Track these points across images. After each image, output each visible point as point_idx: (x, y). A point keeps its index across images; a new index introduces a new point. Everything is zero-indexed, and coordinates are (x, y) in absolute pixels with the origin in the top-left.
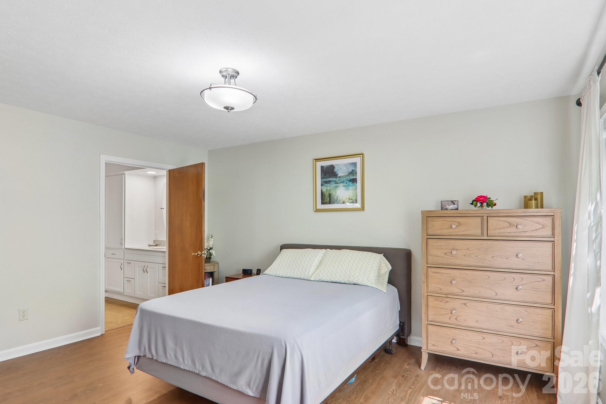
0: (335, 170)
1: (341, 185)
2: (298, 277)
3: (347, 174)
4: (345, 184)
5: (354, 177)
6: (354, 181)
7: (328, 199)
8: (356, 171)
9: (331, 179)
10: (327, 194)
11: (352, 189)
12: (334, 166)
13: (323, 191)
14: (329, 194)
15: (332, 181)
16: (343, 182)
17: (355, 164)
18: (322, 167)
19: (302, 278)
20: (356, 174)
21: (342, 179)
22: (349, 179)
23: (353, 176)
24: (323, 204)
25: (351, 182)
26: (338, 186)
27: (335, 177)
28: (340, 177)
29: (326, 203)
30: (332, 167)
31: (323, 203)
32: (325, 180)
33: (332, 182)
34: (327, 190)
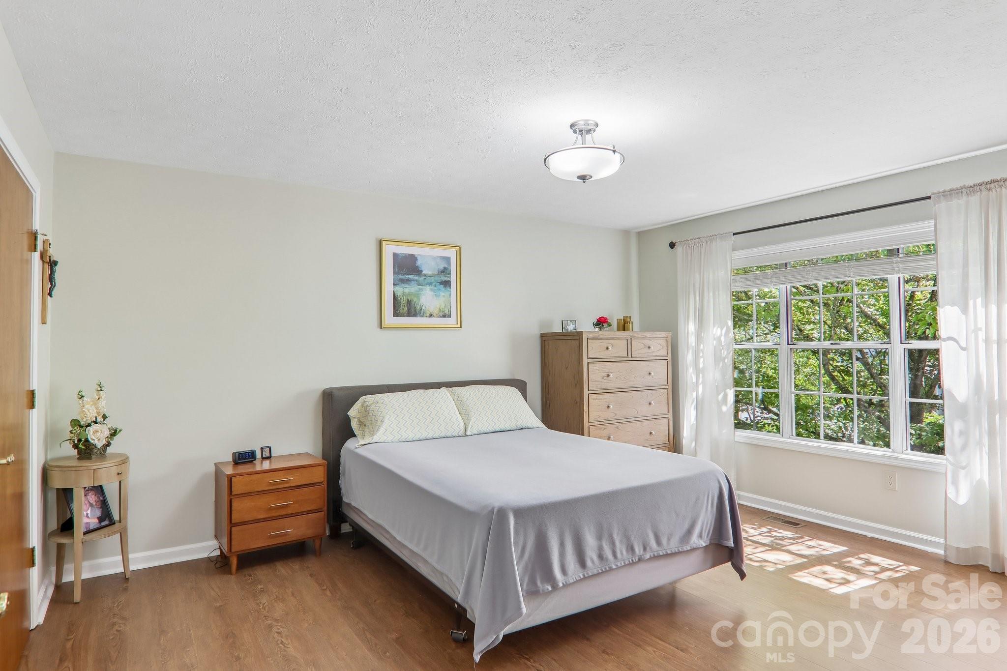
0: (419, 263)
1: (428, 288)
2: (443, 435)
3: (435, 272)
4: (432, 287)
5: (447, 279)
6: (447, 284)
7: (406, 309)
8: (449, 269)
9: (411, 277)
10: (404, 301)
11: (444, 296)
12: (416, 256)
13: (396, 295)
14: (408, 300)
15: (413, 280)
16: (430, 284)
17: (447, 259)
18: (395, 255)
19: (450, 435)
20: (450, 274)
21: (428, 280)
22: (440, 281)
23: (446, 277)
24: (398, 316)
25: (442, 286)
26: (421, 289)
27: (417, 275)
28: (425, 275)
29: (402, 315)
30: (413, 258)
31: (396, 314)
32: (401, 277)
33: (413, 282)
34: (404, 293)
